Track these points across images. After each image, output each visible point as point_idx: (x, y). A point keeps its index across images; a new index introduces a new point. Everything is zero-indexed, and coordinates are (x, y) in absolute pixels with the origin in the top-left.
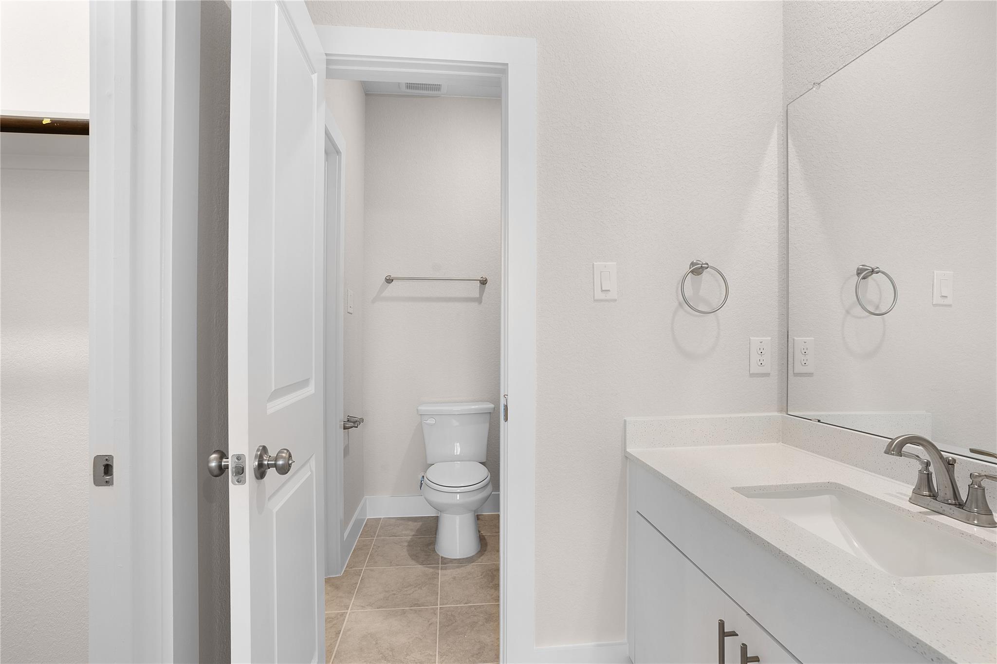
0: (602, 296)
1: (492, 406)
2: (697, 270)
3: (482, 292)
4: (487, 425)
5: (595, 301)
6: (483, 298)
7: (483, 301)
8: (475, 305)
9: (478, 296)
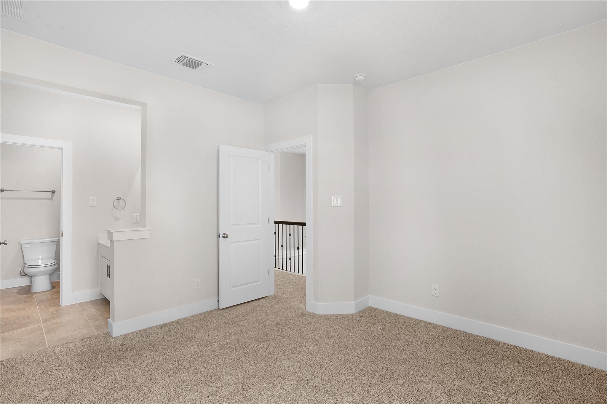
0: (92, 205)
1: (58, 239)
2: (119, 199)
3: (52, 196)
4: (56, 246)
5: (90, 206)
6: (53, 198)
7: (53, 200)
8: (50, 200)
9: (51, 197)
